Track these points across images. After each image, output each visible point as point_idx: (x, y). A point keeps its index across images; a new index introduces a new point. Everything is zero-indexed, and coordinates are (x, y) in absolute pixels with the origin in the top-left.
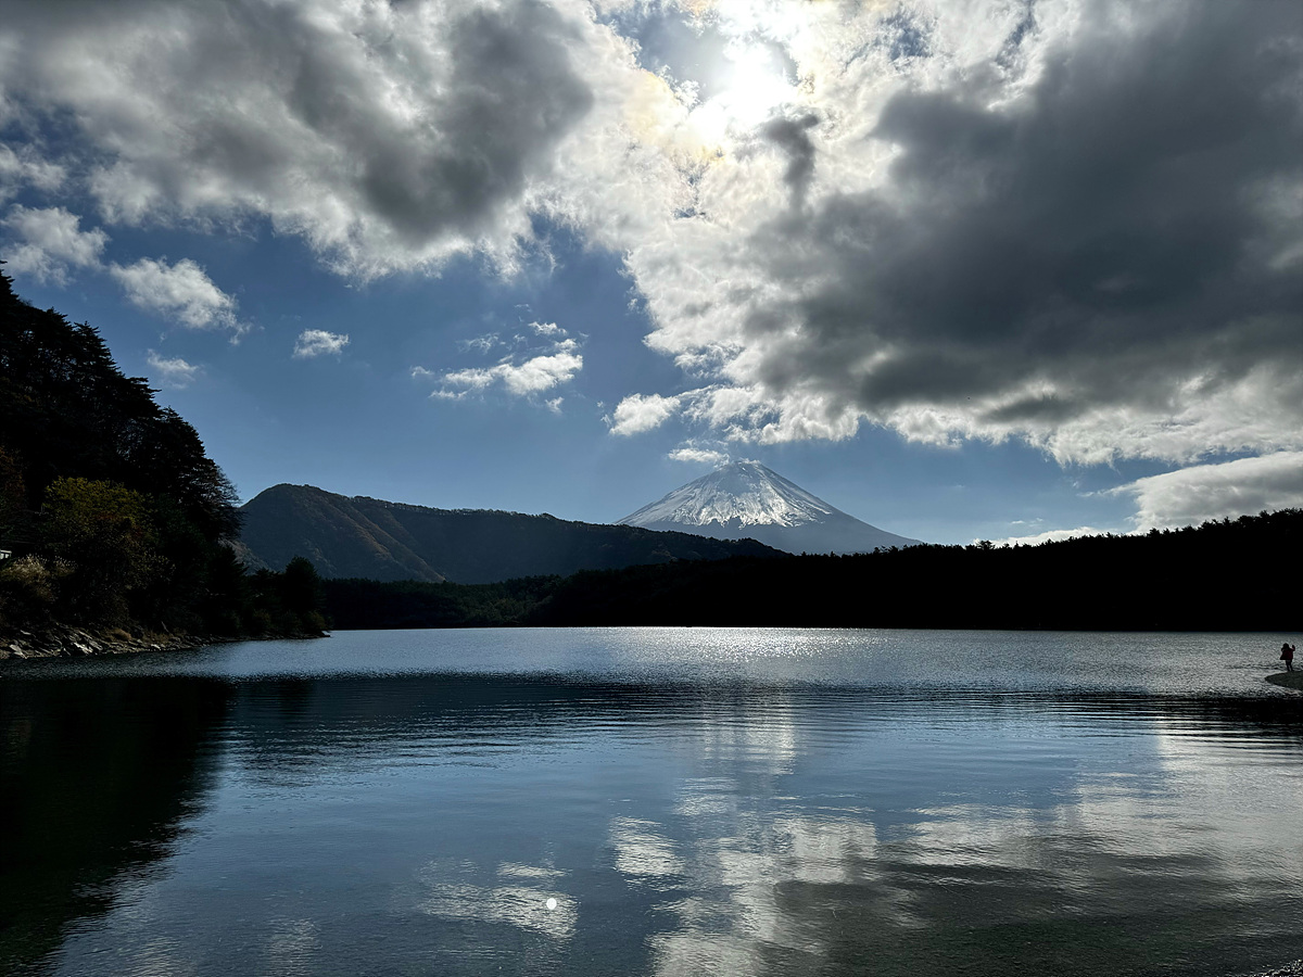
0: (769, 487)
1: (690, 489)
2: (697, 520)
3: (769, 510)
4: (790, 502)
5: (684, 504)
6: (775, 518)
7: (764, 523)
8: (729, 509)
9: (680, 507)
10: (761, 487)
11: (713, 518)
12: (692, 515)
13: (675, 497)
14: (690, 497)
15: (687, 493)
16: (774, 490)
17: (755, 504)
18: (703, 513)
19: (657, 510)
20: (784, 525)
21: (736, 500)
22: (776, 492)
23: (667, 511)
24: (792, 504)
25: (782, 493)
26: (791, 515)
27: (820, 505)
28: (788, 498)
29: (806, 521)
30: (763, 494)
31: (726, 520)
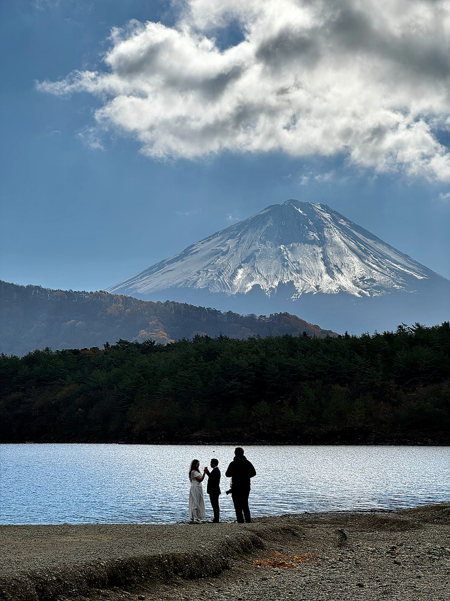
0: (337, 239)
1: (221, 240)
2: (231, 285)
3: (335, 273)
4: (366, 261)
5: (212, 263)
6: (344, 284)
7: (328, 291)
8: (278, 270)
9: (205, 267)
10: (325, 238)
11: (253, 283)
12: (223, 279)
13: (198, 251)
14: (220, 252)
15: (216, 246)
16: (344, 242)
17: (315, 263)
18: (239, 277)
19: (171, 270)
20: (357, 294)
21: (288, 257)
22: (348, 245)
23: (186, 273)
24: (370, 264)
25: (355, 247)
26: (367, 280)
27: (410, 266)
28: (364, 255)
29: (388, 289)
30: (327, 248)
31: (274, 287)
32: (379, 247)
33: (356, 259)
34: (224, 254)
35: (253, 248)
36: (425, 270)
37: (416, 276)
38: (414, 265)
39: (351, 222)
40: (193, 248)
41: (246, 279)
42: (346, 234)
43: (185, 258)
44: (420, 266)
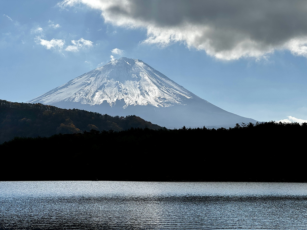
0: (146, 78)
1: (87, 77)
2: (92, 101)
3: (146, 94)
4: (161, 89)
5: (82, 89)
6: (150, 101)
7: (142, 104)
8: (116, 93)
9: (79, 91)
10: (140, 77)
11: (104, 99)
12: (88, 97)
13: (75, 83)
14: (87, 83)
15: (84, 80)
16: (150, 79)
17: (135, 90)
18: (96, 96)
19: (61, 93)
20: (157, 106)
21: (121, 87)
22: (152, 81)
23: (69, 94)
24: (163, 90)
25: (156, 82)
26: (162, 99)
27: (183, 92)
28: (160, 86)
29: (173, 103)
30: (141, 82)
31: (114, 102)
32: (168, 82)
33: (156, 88)
34: (89, 84)
35: (104, 82)
36: (191, 94)
37: (186, 97)
38: (185, 91)
39: (153, 69)
40: (72, 81)
41: (100, 97)
42: (151, 75)
43: (68, 86)
44: (188, 92)
